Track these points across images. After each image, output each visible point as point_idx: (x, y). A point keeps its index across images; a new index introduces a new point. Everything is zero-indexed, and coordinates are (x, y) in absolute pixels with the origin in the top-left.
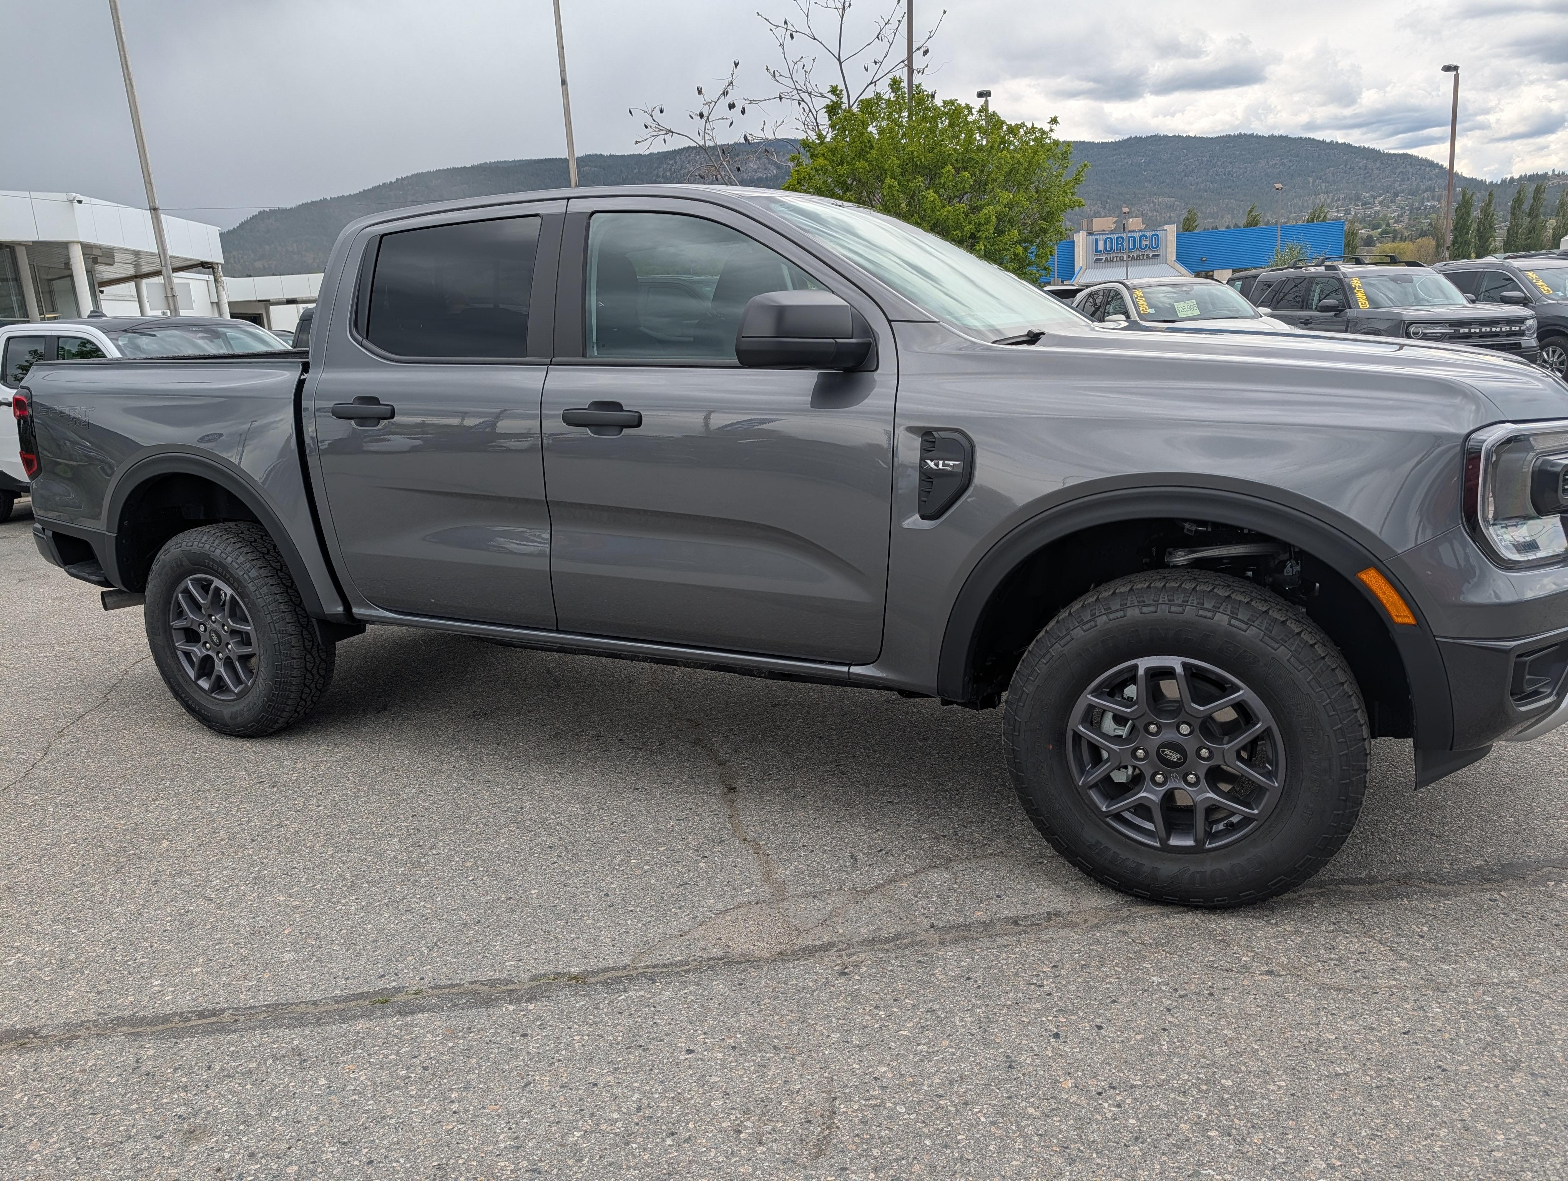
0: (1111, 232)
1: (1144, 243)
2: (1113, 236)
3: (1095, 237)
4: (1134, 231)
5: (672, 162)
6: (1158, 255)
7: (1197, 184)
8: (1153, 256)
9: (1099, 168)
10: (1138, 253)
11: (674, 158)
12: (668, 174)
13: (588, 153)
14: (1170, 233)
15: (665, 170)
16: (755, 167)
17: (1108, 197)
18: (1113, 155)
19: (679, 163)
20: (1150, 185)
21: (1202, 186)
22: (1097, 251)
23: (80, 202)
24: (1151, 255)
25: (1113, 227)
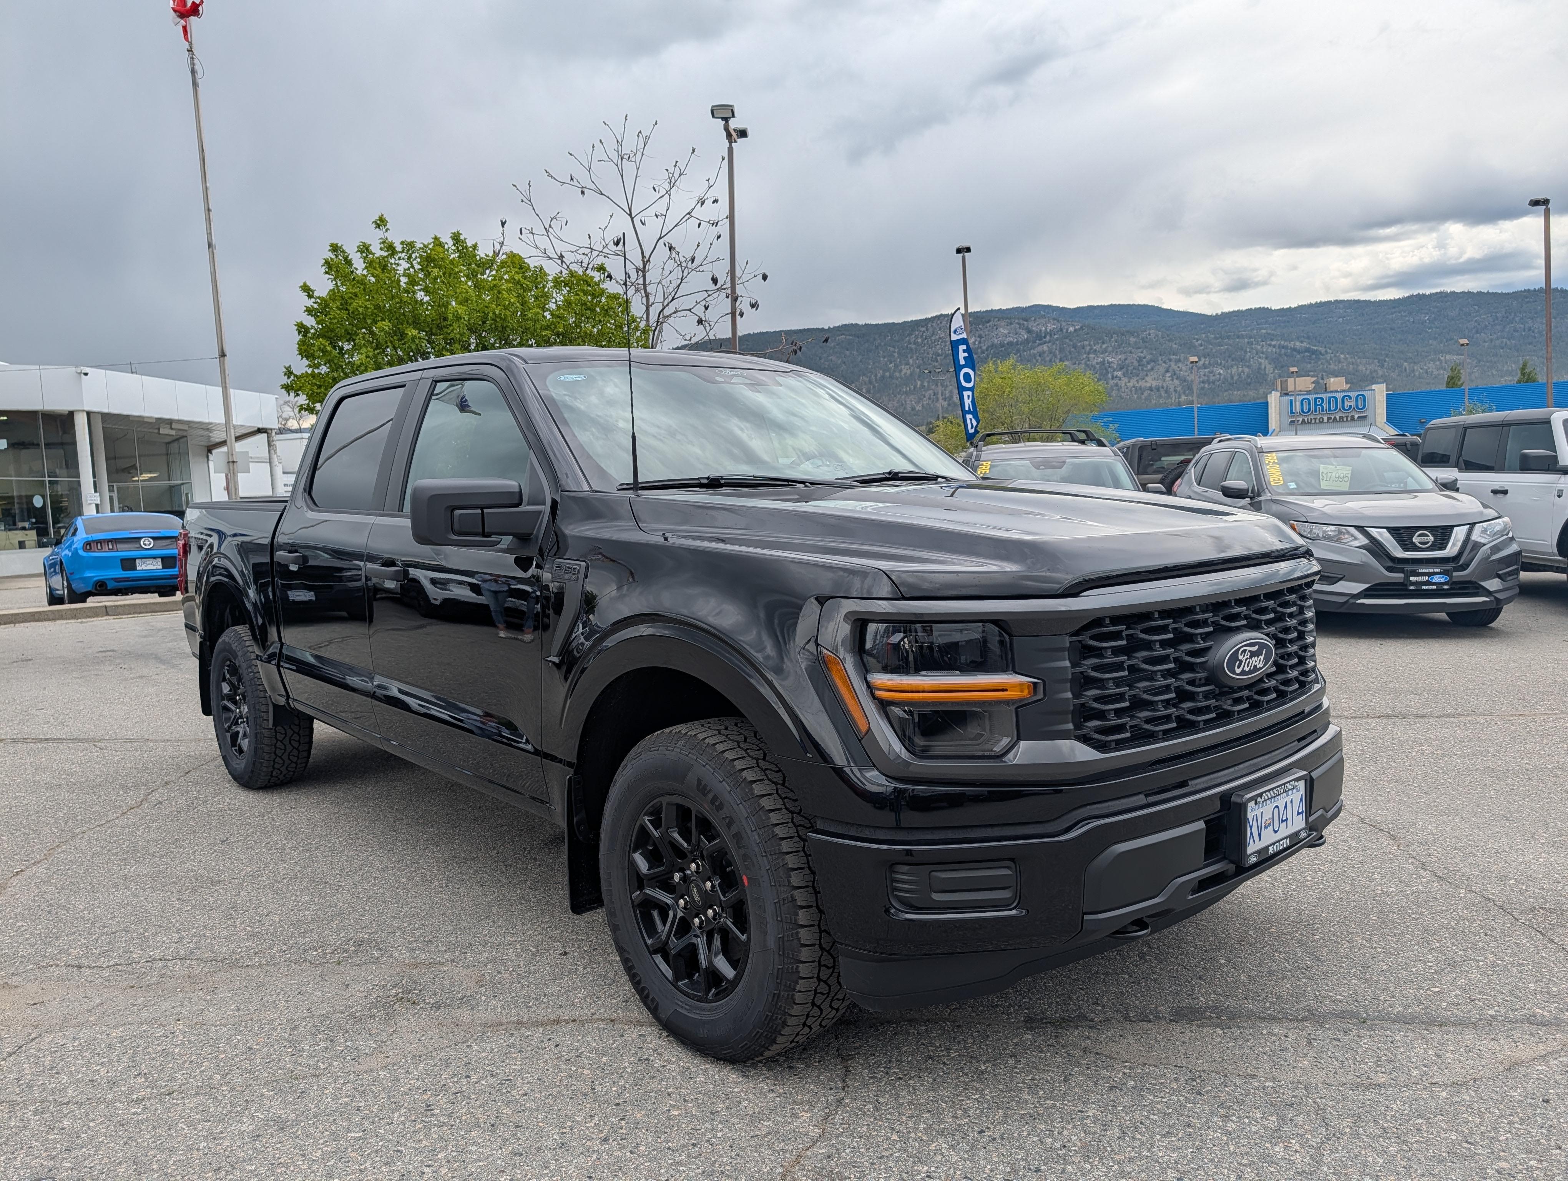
0: (1309, 392)
1: (1347, 404)
2: (1311, 397)
3: (1290, 398)
4: (1337, 391)
5: (923, 329)
6: (1365, 417)
7: (1491, 340)
8: (1359, 417)
9: (1376, 326)
10: (1341, 414)
11: (926, 325)
12: (919, 340)
13: (844, 323)
14: (1379, 393)
15: (917, 337)
16: (1006, 332)
17: (1387, 356)
18: (1392, 313)
19: (931, 330)
20: (1435, 343)
21: (1498, 342)
22: (1292, 412)
23: (86, 374)
24: (1356, 417)
25: (1312, 387)
